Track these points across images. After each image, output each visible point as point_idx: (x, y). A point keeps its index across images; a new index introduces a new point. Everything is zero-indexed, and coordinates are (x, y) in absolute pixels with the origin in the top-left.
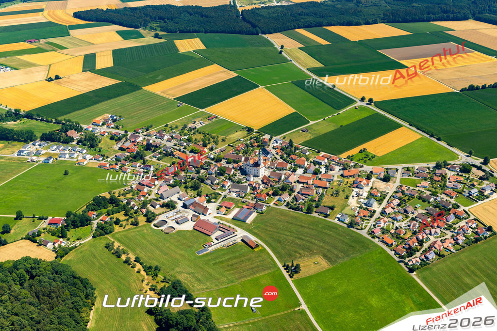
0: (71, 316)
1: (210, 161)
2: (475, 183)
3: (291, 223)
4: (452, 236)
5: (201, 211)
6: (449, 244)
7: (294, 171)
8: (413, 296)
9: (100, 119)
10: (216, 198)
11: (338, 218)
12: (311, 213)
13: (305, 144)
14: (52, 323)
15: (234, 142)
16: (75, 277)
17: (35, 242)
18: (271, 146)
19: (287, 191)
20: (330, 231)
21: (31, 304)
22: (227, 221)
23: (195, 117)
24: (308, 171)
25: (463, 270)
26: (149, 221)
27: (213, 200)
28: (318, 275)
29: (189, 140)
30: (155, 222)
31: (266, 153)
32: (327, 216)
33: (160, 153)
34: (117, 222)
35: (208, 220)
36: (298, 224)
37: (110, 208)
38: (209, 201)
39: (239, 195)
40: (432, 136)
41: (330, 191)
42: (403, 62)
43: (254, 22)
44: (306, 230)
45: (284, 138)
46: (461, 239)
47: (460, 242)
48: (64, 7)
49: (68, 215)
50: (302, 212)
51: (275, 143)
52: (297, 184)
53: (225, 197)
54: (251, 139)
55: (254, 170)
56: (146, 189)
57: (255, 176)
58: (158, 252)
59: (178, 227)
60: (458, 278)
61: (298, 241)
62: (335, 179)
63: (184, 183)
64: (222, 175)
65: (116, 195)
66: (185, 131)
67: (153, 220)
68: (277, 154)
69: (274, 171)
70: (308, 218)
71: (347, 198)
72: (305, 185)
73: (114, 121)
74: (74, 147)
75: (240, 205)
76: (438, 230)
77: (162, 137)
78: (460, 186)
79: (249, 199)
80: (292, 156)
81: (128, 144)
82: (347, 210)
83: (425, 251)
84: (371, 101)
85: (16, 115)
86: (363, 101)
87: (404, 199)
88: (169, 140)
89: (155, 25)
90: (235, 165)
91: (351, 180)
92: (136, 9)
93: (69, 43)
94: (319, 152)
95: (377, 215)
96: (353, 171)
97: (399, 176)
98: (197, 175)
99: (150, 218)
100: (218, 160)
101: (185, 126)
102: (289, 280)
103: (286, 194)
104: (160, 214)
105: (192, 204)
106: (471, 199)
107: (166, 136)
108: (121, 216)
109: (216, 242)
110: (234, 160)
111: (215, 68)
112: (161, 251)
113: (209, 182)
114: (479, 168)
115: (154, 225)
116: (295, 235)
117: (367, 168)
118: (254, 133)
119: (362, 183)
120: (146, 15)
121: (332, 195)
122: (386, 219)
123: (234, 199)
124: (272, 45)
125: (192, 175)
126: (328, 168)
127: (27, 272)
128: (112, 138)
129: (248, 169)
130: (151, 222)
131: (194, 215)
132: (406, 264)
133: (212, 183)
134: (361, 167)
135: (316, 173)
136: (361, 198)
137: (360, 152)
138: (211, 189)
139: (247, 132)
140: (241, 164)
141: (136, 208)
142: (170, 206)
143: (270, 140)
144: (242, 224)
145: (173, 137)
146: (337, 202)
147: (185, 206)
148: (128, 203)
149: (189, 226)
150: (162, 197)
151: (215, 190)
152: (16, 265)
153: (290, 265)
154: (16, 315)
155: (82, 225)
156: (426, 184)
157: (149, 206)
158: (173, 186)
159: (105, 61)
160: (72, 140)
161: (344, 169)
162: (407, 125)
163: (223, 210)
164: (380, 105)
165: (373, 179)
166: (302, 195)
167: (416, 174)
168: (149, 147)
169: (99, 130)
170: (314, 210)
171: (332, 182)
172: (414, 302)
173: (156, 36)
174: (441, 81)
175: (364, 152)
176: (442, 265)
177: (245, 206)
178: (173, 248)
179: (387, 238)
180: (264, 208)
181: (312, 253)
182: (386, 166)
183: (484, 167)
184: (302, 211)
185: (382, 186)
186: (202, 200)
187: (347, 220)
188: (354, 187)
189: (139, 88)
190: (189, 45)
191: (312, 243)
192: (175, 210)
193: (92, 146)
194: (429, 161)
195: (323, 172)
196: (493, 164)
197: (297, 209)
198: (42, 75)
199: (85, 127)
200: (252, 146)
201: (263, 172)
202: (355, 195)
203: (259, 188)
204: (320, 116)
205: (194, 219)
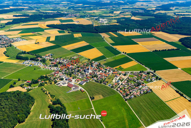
0: (26, 106)
1: (76, 68)
2: (150, 77)
3: (95, 86)
4: (140, 91)
5: (70, 81)
6: (138, 94)
7: (99, 71)
8: (125, 107)
9: (48, 55)
10: (75, 78)
11: (108, 85)
12: (101, 83)
13: (104, 64)
14: (20, 107)
15: (84, 63)
16: (30, 96)
17: (22, 87)
20: (105, 88)
21: (16, 102)
22: (77, 84)
23: (74, 55)
24: (103, 72)
25: (141, 101)
26: (55, 83)
28: (99, 100)
29: (71, 62)
30: (57, 84)
31: (92, 66)
32: (105, 84)
33: (62, 65)
34: (46, 83)
35: (72, 84)
36: (97, 86)
37: (45, 79)
38: (73, 79)
39: (82, 77)
40: (141, 64)
41: (108, 78)
43: (97, 29)
44: (99, 88)
45: (99, 62)
46: (142, 92)
47: (142, 93)
48: (44, 23)
49: (32, 80)
50: (99, 83)
52: (99, 75)
53: (78, 78)
55: (87, 71)
56: (56, 75)
58: (56, 92)
59: (63, 85)
60: (139, 103)
61: (96, 91)
62: (110, 74)
63: (67, 73)
64: (78, 71)
65: (47, 76)
68: (95, 66)
69: (93, 71)
70: (100, 85)
71: (113, 79)
72: (101, 76)
73: (52, 55)
74: (39, 62)
75: (82, 80)
76: (136, 90)
77: (64, 61)
78: (146, 78)
79: (85, 78)
80: (99, 67)
81: (54, 62)
82: (112, 83)
83: (131, 95)
84: (126, 53)
85: (24, 53)
86: (124, 53)
87: (128, 80)
88: (66, 61)
89: (69, 29)
92: (64, 24)
93: (44, 33)
94: (107, 67)
95: (120, 85)
96: (116, 72)
97: (129, 74)
98: (72, 71)
100: (78, 68)
101: (71, 58)
102: (91, 101)
103: (95, 78)
104: (59, 81)
105: (68, 79)
106: (148, 82)
108: (47, 81)
109: (73, 90)
111: (83, 42)
113: (74, 73)
114: (152, 73)
116: (95, 89)
117: (120, 72)
118: (90, 61)
119: (117, 76)
120: (67, 26)
122: (122, 86)
123: (80, 78)
124: (101, 36)
125: (70, 71)
126: (109, 71)
127: (18, 94)
128: (50, 60)
132: (125, 98)
135: (105, 72)
137: (119, 67)
139: (88, 60)
140: (84, 69)
141: (52, 79)
142: (62, 79)
143: (94, 63)
144: (81, 85)
146: (109, 81)
147: (66, 80)
148: (50, 78)
149: (66, 85)
150: (60, 77)
151: (76, 76)
152: (14, 92)
153: (92, 97)
154: (11, 105)
155: (36, 83)
156: (136, 77)
157: (56, 79)
158: (64, 74)
159: (53, 39)
160: (39, 60)
161: (114, 71)
162: (135, 60)
163: (77, 81)
164: (128, 54)
165: (121, 75)
166: (100, 78)
167: (134, 74)
168: (60, 63)
169: (47, 58)
172: (125, 109)
173: (69, 32)
176: (135, 99)
178: (60, 91)
179: (121, 91)
180: (88, 81)
181: (99, 94)
182: (125, 71)
183: (154, 73)
185: (123, 77)
186: (71, 78)
187: (111, 86)
188: (115, 77)
189: (61, 47)
190: (77, 35)
191: (100, 91)
192: (63, 81)
193: (44, 62)
194: (138, 71)
195: (107, 72)
197: (97, 82)
198: (34, 42)
199: (43, 57)
200: (89, 64)
201: (90, 71)
202: (115, 79)
203: (88, 76)
204: (110, 57)
205: (68, 83)
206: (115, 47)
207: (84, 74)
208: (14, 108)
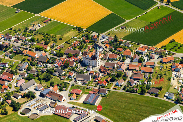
1: (54, 56)
3: (131, 103)
5: (56, 98)
7: (123, 61)
10: (66, 87)
11: (166, 96)
12: (144, 94)
13: (127, 38)
15: (70, 40)
18: (100, 41)
19: (121, 77)
20: (162, 107)
22: (79, 105)
23: (32, 21)
24: (134, 60)
26: (15, 109)
27: (64, 89)
29: (33, 40)
30: (21, 110)
32: (157, 95)
33: (11, 52)
35: (64, 105)
36: (136, 103)
38: (61, 90)
39: (84, 83)
41: (156, 76)
44: (144, 108)
45: (109, 34)
50: (137, 94)
51: (103, 38)
52: (128, 71)
53: (73, 85)
54: (83, 36)
55: (91, 62)
56: (6, 83)
57: (93, 67)
59: (41, 114)
62: (156, 65)
63: (36, 76)
64: (66, 67)
66: (28, 33)
67: (19, 109)
68: (106, 47)
69: (107, 62)
70: (143, 98)
71: (169, 79)
72: (134, 72)
75: (87, 91)
77: (9, 39)
79: (92, 86)
80: (119, 49)
84: (169, 1)
86: (163, 2)
88: (16, 41)
90: (75, 59)
91: (169, 65)
94: (138, 44)
96: (169, 58)
98: (46, 69)
100: (61, 56)
101: (27, 29)
103: (121, 80)
104: (23, 104)
105: (48, 93)
107: (12, 38)
110: (73, 55)
113: (57, 74)
115: (21, 113)
116: (136, 113)
117: (179, 55)
118: (84, 32)
119: (179, 68)
121: (157, 78)
123: (81, 86)
125: (41, 69)
126: (149, 57)
129: (87, 62)
130: (17, 111)
131: (51, 103)
133: (59, 75)
134: (174, 54)
136: (180, 79)
137: (170, 43)
138: (59, 79)
139: (78, 31)
141: (2, 100)
142: (30, 96)
143: (98, 36)
144: (92, 106)
145: (18, 38)
147: (42, 95)
150: (21, 89)
151: (63, 80)
157: (12, 97)
158: (28, 79)
161: (162, 57)
163: (74, 96)
164: (176, 5)
166: (134, 79)
170: (146, 92)
171: (154, 68)
175: (173, 43)
177: (90, 92)
180: (107, 93)
184: (136, 93)
186: (55, 89)
187: (174, 98)
188: (172, 71)
192: (35, 99)
195: (146, 60)
197: (133, 91)
200: (85, 42)
201: (100, 63)
202: (175, 77)
203: (99, 76)
204: (132, 16)
205: (52, 105)
207: (86, 74)
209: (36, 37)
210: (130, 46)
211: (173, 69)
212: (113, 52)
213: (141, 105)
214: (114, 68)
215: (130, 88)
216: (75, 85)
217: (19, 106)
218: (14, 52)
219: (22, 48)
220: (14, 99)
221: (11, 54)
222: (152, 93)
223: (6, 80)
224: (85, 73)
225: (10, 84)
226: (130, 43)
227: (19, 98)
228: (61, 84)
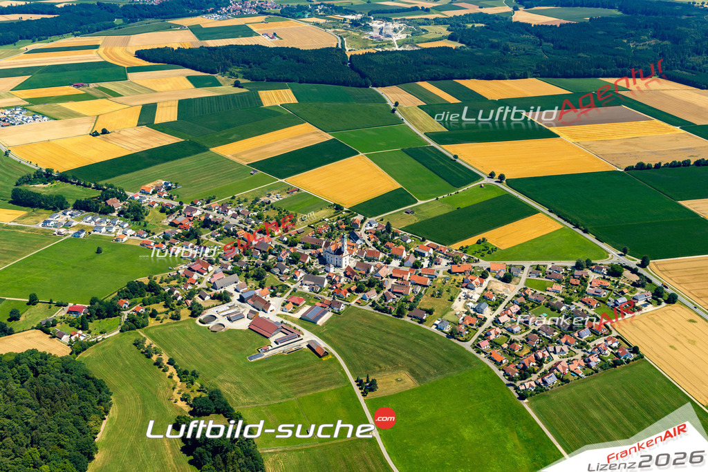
0: (76, 424)
1: (282, 245)
2: (625, 290)
3: (375, 328)
4: (584, 357)
5: (261, 306)
6: (578, 366)
7: (388, 262)
8: (519, 429)
9: (150, 186)
10: (282, 292)
11: (435, 325)
12: (402, 317)
13: (406, 229)
14: (50, 430)
15: (316, 223)
16: (88, 378)
17: (47, 333)
18: (363, 229)
19: (376, 287)
20: (423, 340)
21: (29, 406)
22: (293, 320)
23: (270, 188)
24: (405, 264)
25: (591, 400)
26: (194, 315)
27: (278, 294)
28: (399, 395)
29: (259, 217)
30: (202, 317)
31: (354, 237)
32: (422, 321)
33: (220, 232)
34: (154, 314)
35: (269, 318)
36: (384, 329)
37: (148, 296)
38: (273, 295)
39: (312, 290)
40: (577, 227)
41: (430, 291)
42: (554, 130)
43: (363, 70)
44: (392, 338)
45: (382, 220)
46: (595, 361)
47: (593, 364)
48: (126, 44)
49: (93, 302)
50: (391, 315)
51: (368, 227)
52: (390, 279)
53: (295, 290)
54: (339, 219)
55: (333, 258)
56: (196, 276)
57: (336, 266)
58: (199, 355)
59: (229, 325)
60: (582, 410)
61: (380, 351)
62: (440, 275)
63: (244, 271)
64: (295, 263)
65: (157, 282)
66: (256, 206)
67: (200, 314)
68: (369, 240)
69: (362, 261)
70: (398, 323)
71: (452, 300)
72: (399, 282)
73: (168, 189)
74: (113, 219)
75: (312, 302)
76: (565, 348)
77: (225, 212)
78: (604, 293)
79: (324, 295)
80: (388, 244)
81: (181, 219)
82: (449, 316)
83: (545, 373)
84: (502, 177)
85: (47, 176)
86: (492, 178)
87: (526, 305)
88: (234, 216)
89: (236, 70)
90: (313, 251)
91: (461, 277)
92: (215, 49)
93: (126, 89)
94: (424, 240)
95: (488, 324)
96: (465, 266)
97: (524, 275)
98: (263, 261)
99: (195, 312)
100: (293, 244)
101: (257, 200)
102: (361, 399)
103: (373, 291)
104: (209, 308)
105: (251, 297)
107: (230, 211)
108: (159, 308)
109: (275, 345)
110: (312, 245)
111: (306, 128)
112: (203, 353)
113: (277, 271)
114: (634, 271)
115: (200, 321)
116: (377, 344)
117: (484, 264)
118: (344, 213)
119: (473, 283)
120: (227, 57)
121: (432, 296)
122: (498, 330)
123: (306, 293)
124: (384, 101)
125: (256, 261)
126: (434, 261)
127: (32, 368)
128: (162, 211)
129: (329, 257)
130: (196, 316)
131: (251, 311)
132: (517, 389)
133: (280, 273)
134: (477, 261)
135: (416, 266)
136: (470, 301)
137: (477, 243)
138: (278, 279)
139: (334, 211)
140: (321, 250)
141: (180, 298)
142: (223, 298)
143: (362, 222)
144: (311, 325)
145: (239, 213)
146: (437, 304)
147: (242, 300)
148: (171, 292)
149: (243, 324)
150: (214, 287)
151: (283, 281)
152: (18, 359)
153: (365, 381)
154: (9, 417)
155: (109, 316)
156: (560, 288)
157: (196, 296)
158: (229, 273)
159: (168, 113)
160: (112, 210)
161: (454, 263)
162: (546, 210)
163: (290, 307)
164: (513, 183)
165: (490, 278)
166: (394, 293)
167: (548, 275)
168: (207, 224)
169: (147, 199)
170: (407, 314)
171: (435, 279)
172: (520, 437)
173: (237, 85)
174: (603, 156)
175: (482, 243)
176: (565, 392)
177: (318, 304)
178: (219, 350)
179: (497, 354)
180: (342, 308)
181: (395, 367)
182: (509, 263)
183: (641, 270)
184: (390, 313)
185: (500, 287)
186: (264, 294)
187: (448, 329)
188: (463, 287)
189: (205, 149)
190: (276, 97)
191: (397, 354)
192: (229, 304)
193: (136, 219)
194: (568, 259)
195: (425, 266)
196: (654, 267)
197: (385, 311)
198: (85, 128)
199: (130, 194)
200: (339, 229)
201: (348, 261)
202: (462, 298)
203: (339, 281)
204: (432, 195)
205: (253, 315)
206: (449, 150)
207: (322, 276)
208: (21, 434)
209: (265, 214)
210: (409, 241)
211: (464, 285)
212: (377, 248)
213: (390, 333)
214: (368, 272)
215: (383, 305)
216: (299, 290)
217: (199, 310)
218: (225, 232)
219: (239, 228)
220: (199, 300)
221: (219, 235)
222: (414, 317)
223: (198, 272)
224: (321, 274)
225: (202, 278)
226: (411, 237)
227: (206, 299)
228: (277, 287)
